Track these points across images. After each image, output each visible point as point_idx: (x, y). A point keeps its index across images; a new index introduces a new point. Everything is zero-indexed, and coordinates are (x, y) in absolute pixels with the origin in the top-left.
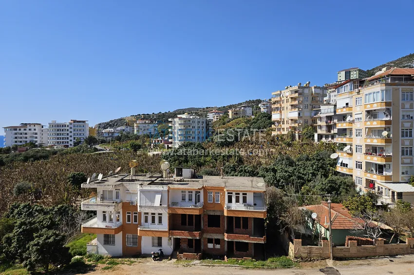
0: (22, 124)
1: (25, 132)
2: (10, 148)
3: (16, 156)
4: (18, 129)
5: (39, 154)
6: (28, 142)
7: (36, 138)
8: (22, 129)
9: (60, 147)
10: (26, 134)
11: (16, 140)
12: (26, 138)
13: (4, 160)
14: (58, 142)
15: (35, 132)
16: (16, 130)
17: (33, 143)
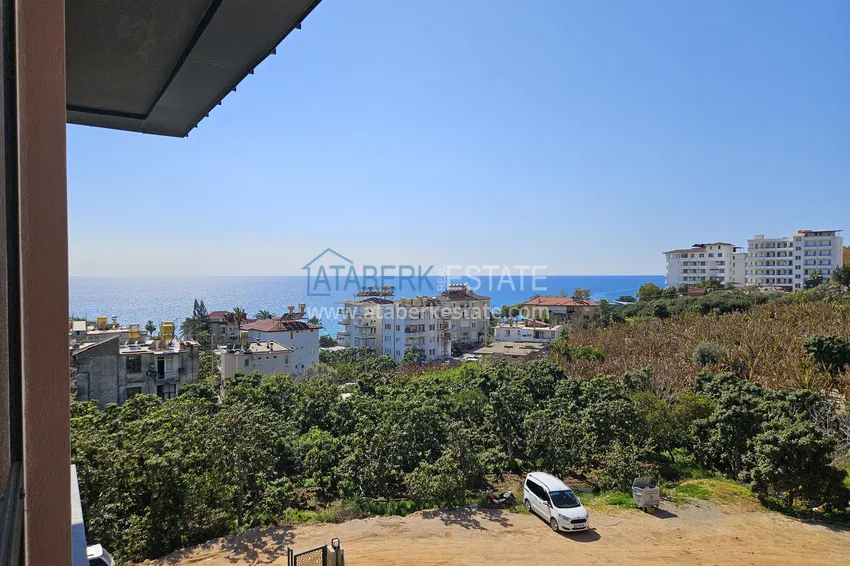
0: (696, 245)
1: (702, 259)
2: (675, 289)
3: (687, 302)
4: (689, 255)
5: (730, 302)
6: (707, 279)
7: (722, 271)
8: (697, 254)
9: (773, 290)
10: (703, 263)
11: (686, 275)
12: (704, 271)
13: (669, 309)
14: (768, 281)
15: (720, 259)
16: (686, 256)
17: (715, 282)
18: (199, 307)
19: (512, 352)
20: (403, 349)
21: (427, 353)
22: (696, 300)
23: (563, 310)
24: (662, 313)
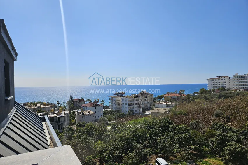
0: (217, 77)
1: (219, 81)
2: (211, 90)
3: (214, 95)
4: (215, 80)
5: (228, 95)
6: (221, 87)
7: (226, 85)
8: (217, 80)
9: (241, 91)
10: (219, 82)
11: (214, 86)
12: (220, 85)
13: (208, 97)
14: (240, 88)
15: (225, 81)
16: (214, 80)
17: (223, 88)
18: (71, 98)
19: (159, 111)
20: (128, 110)
21: (135, 112)
22: (217, 94)
23: (176, 97)
24: (206, 98)
